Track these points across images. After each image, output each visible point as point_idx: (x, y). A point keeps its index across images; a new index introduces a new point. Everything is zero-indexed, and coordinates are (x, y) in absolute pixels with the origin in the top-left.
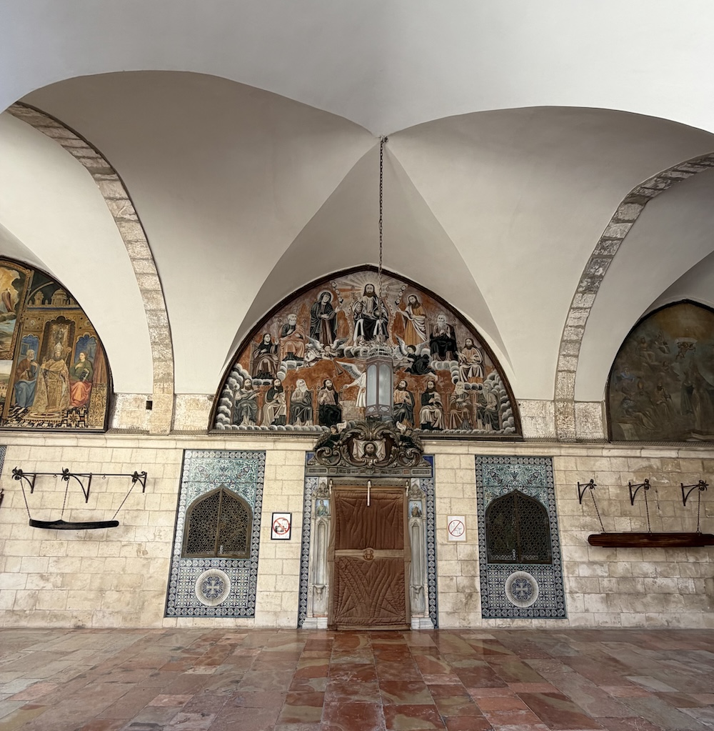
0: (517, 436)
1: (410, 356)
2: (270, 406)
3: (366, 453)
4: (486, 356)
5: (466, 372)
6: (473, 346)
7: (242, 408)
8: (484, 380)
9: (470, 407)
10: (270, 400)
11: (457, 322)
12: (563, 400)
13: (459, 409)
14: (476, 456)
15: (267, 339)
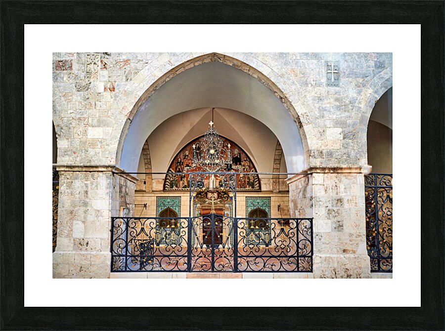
3: (211, 196)
7: (173, 183)
8: (250, 172)
11: (241, 152)
13: (241, 182)
15: (179, 160)
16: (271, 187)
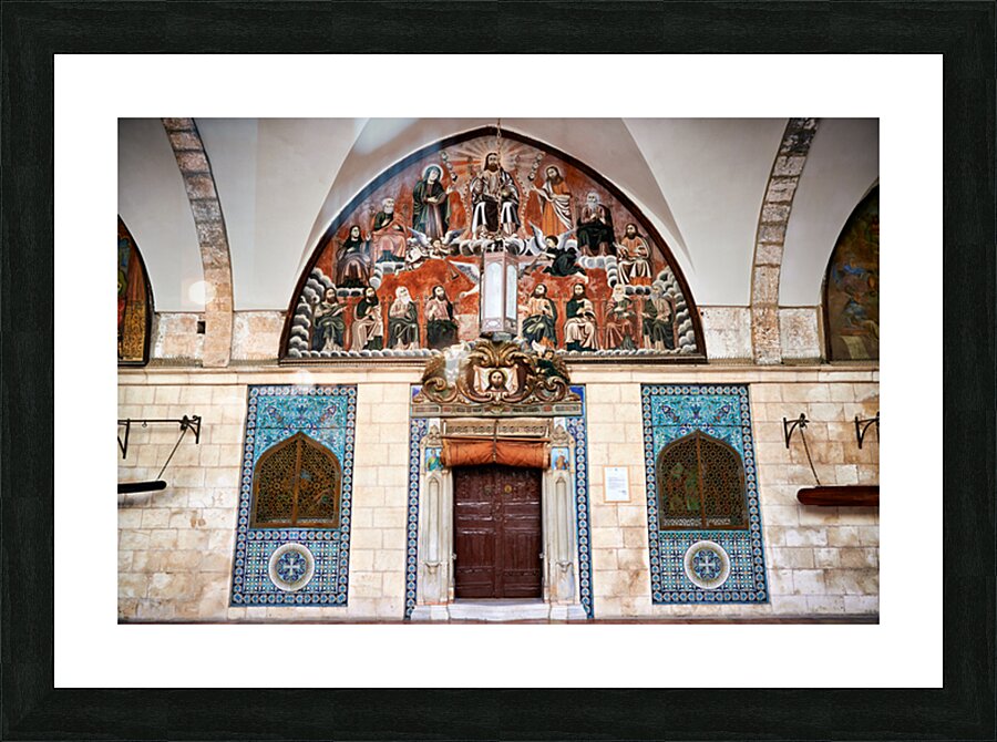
0: (699, 357)
1: (550, 250)
2: (361, 325)
3: (491, 384)
4: (655, 248)
5: (628, 270)
6: (637, 234)
7: (324, 328)
8: (652, 280)
9: (633, 319)
10: (361, 315)
11: (614, 201)
12: (764, 306)
13: (618, 322)
14: (643, 385)
15: (355, 233)
16: (748, 345)
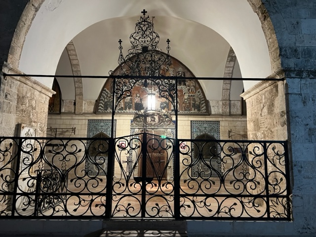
5: (189, 90)
6: (192, 80)
12: (225, 100)
14: (191, 121)
16: (221, 111)
